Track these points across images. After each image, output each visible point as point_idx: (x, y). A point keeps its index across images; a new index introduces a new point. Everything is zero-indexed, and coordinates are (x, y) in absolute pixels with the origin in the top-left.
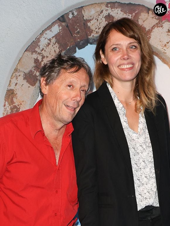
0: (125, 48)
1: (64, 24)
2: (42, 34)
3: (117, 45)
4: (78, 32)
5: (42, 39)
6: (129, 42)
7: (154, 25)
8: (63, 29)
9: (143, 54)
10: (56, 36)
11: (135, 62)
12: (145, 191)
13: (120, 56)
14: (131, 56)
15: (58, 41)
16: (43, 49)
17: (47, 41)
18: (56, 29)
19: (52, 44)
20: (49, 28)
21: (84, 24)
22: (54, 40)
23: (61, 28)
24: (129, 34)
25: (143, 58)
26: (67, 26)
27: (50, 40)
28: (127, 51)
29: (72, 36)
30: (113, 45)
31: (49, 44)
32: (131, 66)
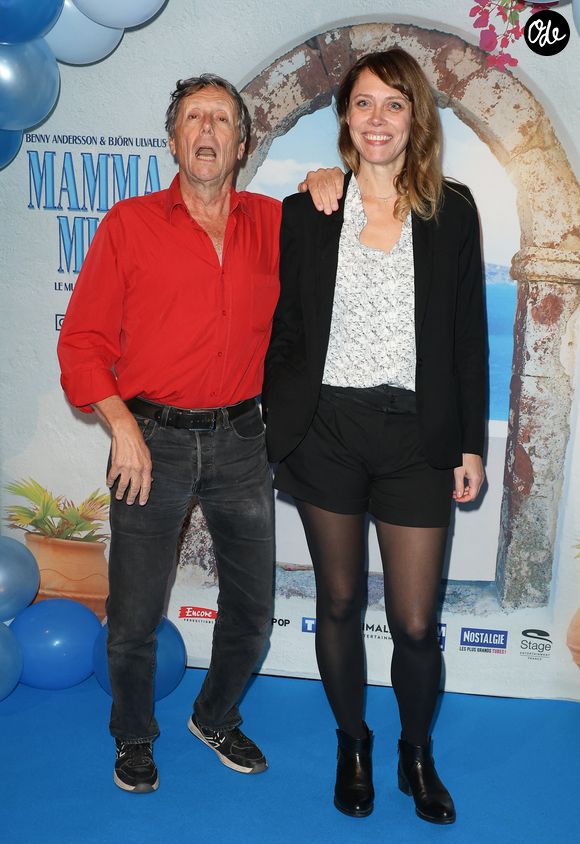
0: (379, 105)
1: (314, 52)
2: (274, 65)
3: (365, 96)
4: (339, 70)
5: (274, 74)
6: (388, 95)
7: (473, 74)
8: (313, 61)
9: (416, 121)
10: (299, 72)
11: (393, 132)
12: (384, 354)
13: (367, 118)
14: (386, 122)
15: (301, 81)
16: (273, 91)
17: (281, 79)
18: (300, 60)
19: (289, 84)
20: (288, 56)
21: (351, 56)
22: (293, 79)
23: (308, 58)
24: (392, 82)
25: (414, 129)
26: (321, 57)
27: (287, 77)
28: (382, 110)
29: (327, 74)
30: (360, 95)
31: (285, 84)
32: (385, 138)
